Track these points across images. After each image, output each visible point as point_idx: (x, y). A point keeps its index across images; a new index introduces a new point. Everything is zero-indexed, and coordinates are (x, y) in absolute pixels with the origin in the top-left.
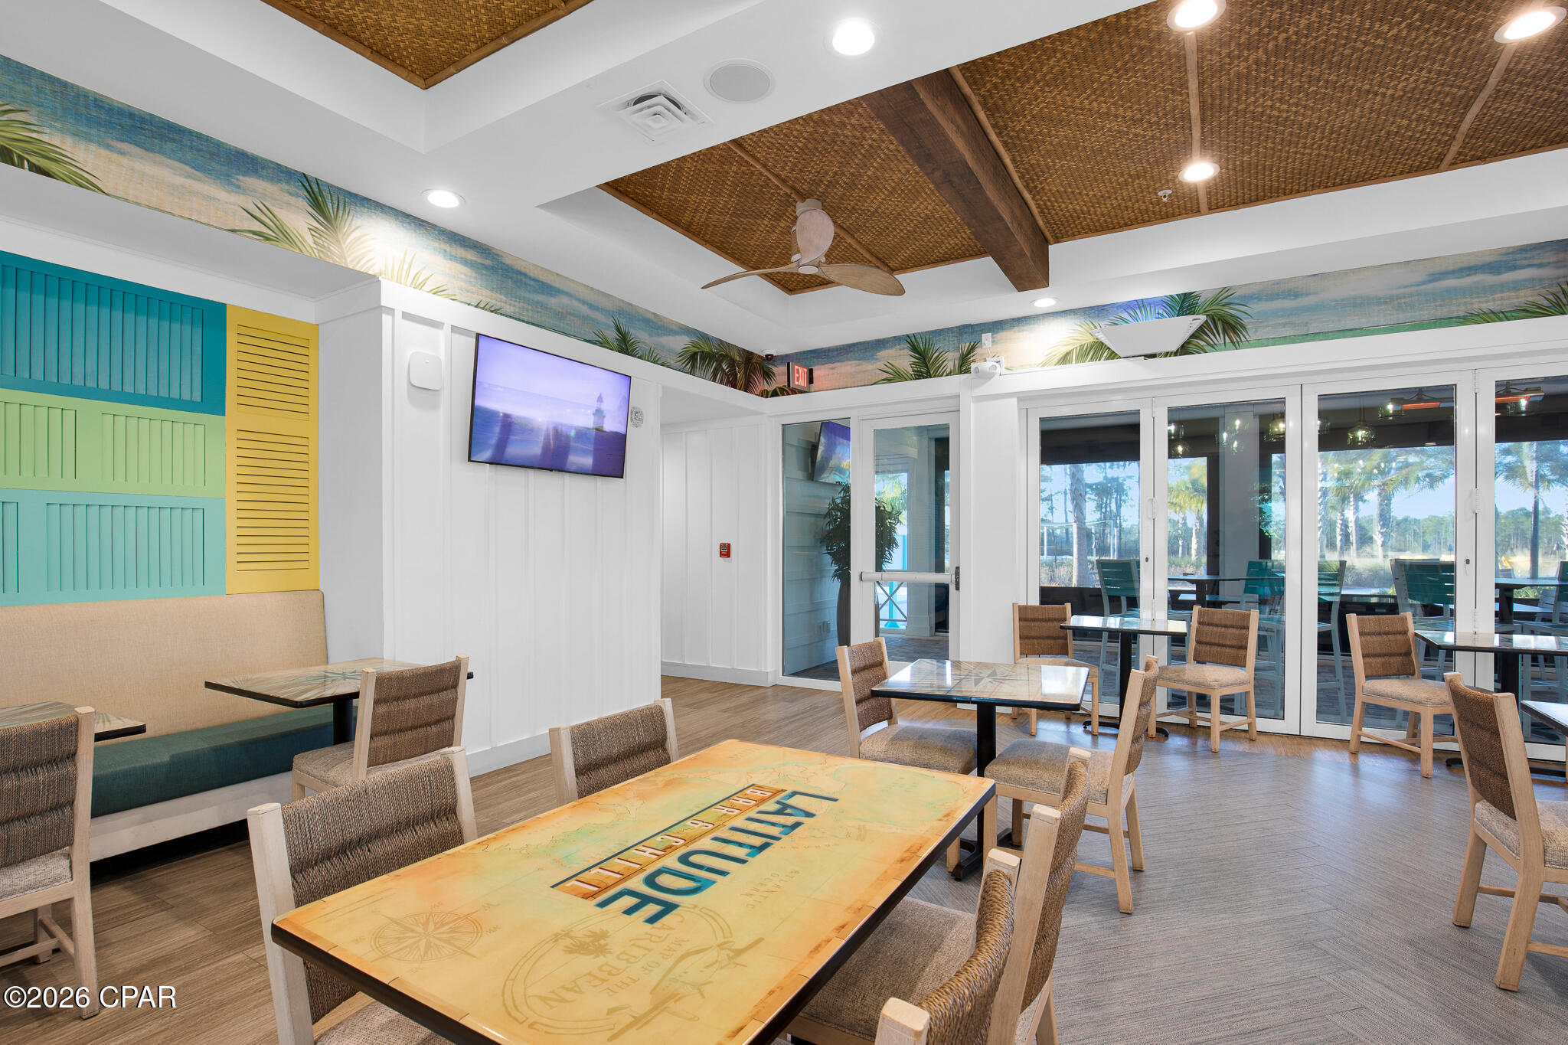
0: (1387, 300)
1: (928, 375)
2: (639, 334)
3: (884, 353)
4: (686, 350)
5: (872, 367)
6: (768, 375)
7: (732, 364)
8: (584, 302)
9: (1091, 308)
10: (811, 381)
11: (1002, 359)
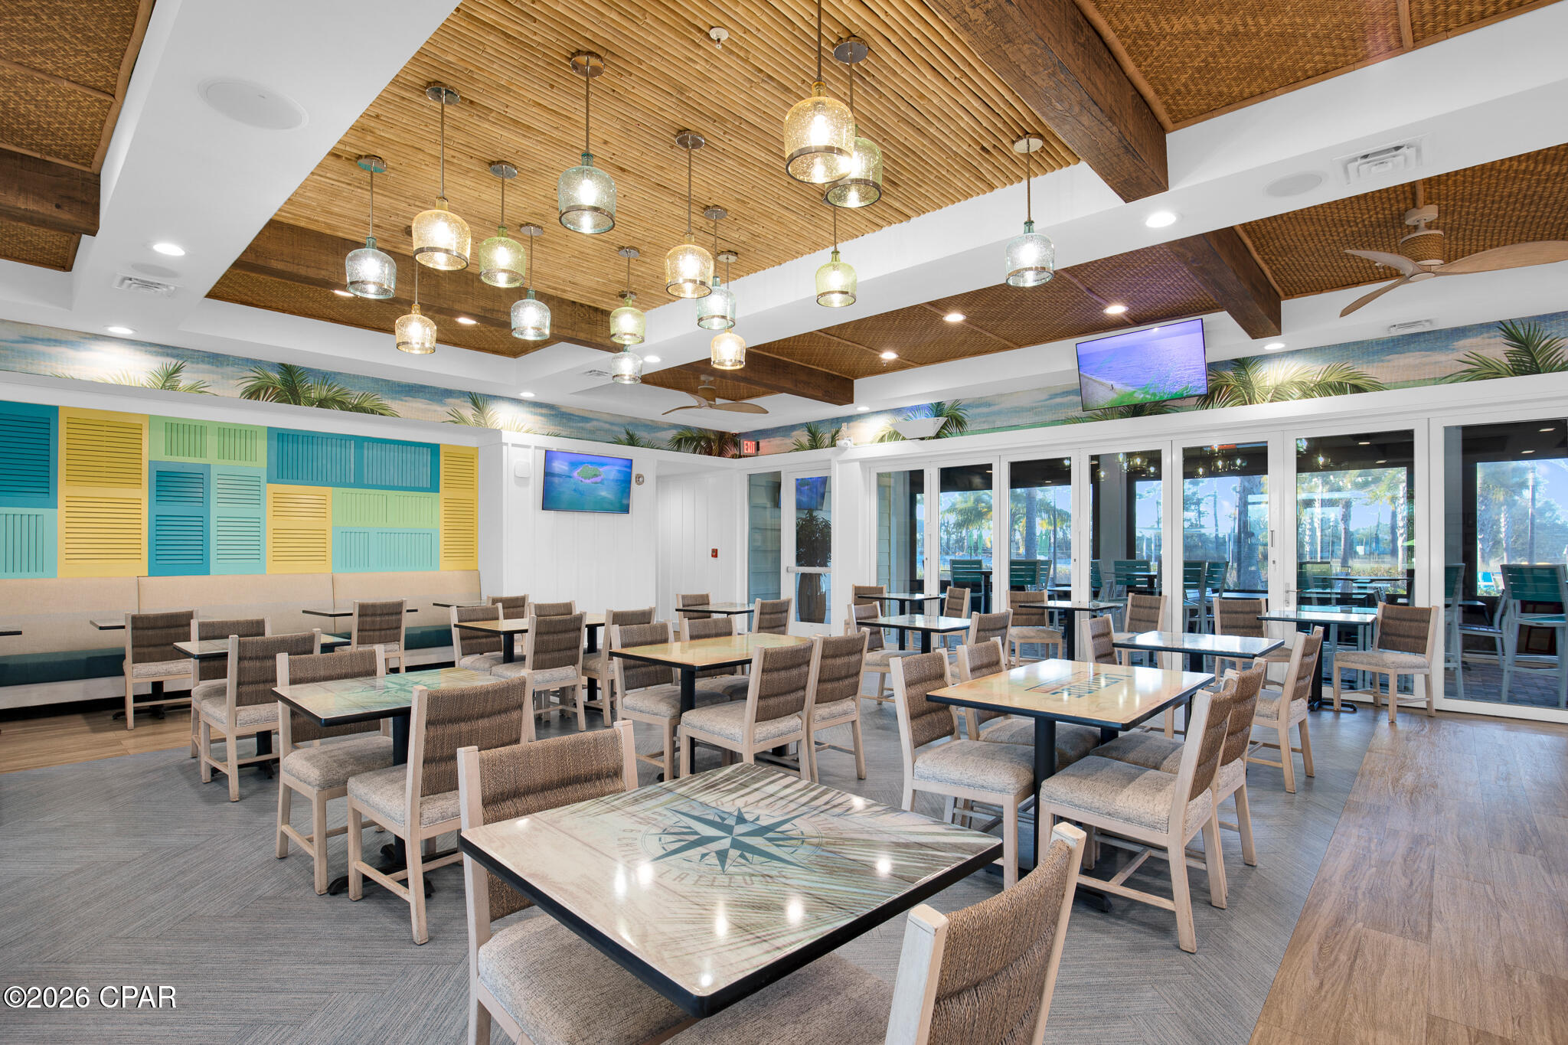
0: (1031, 409)
1: (816, 448)
2: (641, 434)
3: (795, 433)
4: (673, 438)
5: (789, 442)
6: (737, 445)
7: (709, 441)
8: (606, 422)
9: (895, 410)
10: (758, 449)
11: (852, 439)
